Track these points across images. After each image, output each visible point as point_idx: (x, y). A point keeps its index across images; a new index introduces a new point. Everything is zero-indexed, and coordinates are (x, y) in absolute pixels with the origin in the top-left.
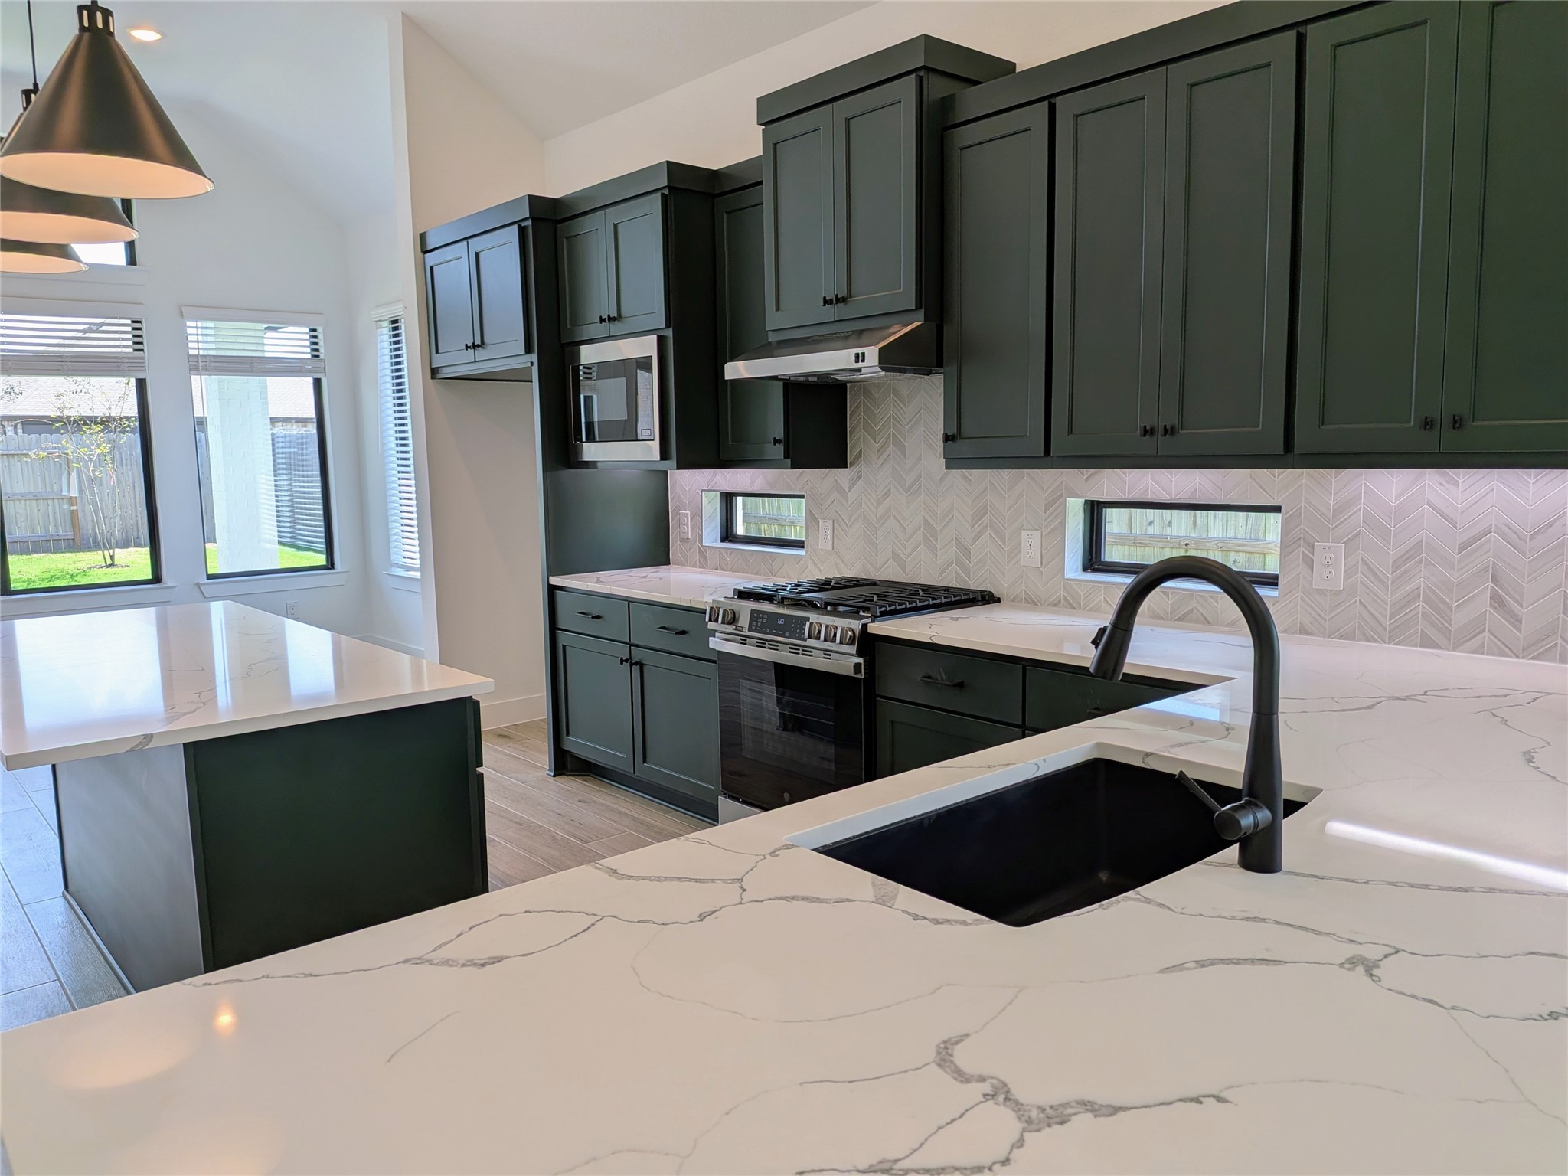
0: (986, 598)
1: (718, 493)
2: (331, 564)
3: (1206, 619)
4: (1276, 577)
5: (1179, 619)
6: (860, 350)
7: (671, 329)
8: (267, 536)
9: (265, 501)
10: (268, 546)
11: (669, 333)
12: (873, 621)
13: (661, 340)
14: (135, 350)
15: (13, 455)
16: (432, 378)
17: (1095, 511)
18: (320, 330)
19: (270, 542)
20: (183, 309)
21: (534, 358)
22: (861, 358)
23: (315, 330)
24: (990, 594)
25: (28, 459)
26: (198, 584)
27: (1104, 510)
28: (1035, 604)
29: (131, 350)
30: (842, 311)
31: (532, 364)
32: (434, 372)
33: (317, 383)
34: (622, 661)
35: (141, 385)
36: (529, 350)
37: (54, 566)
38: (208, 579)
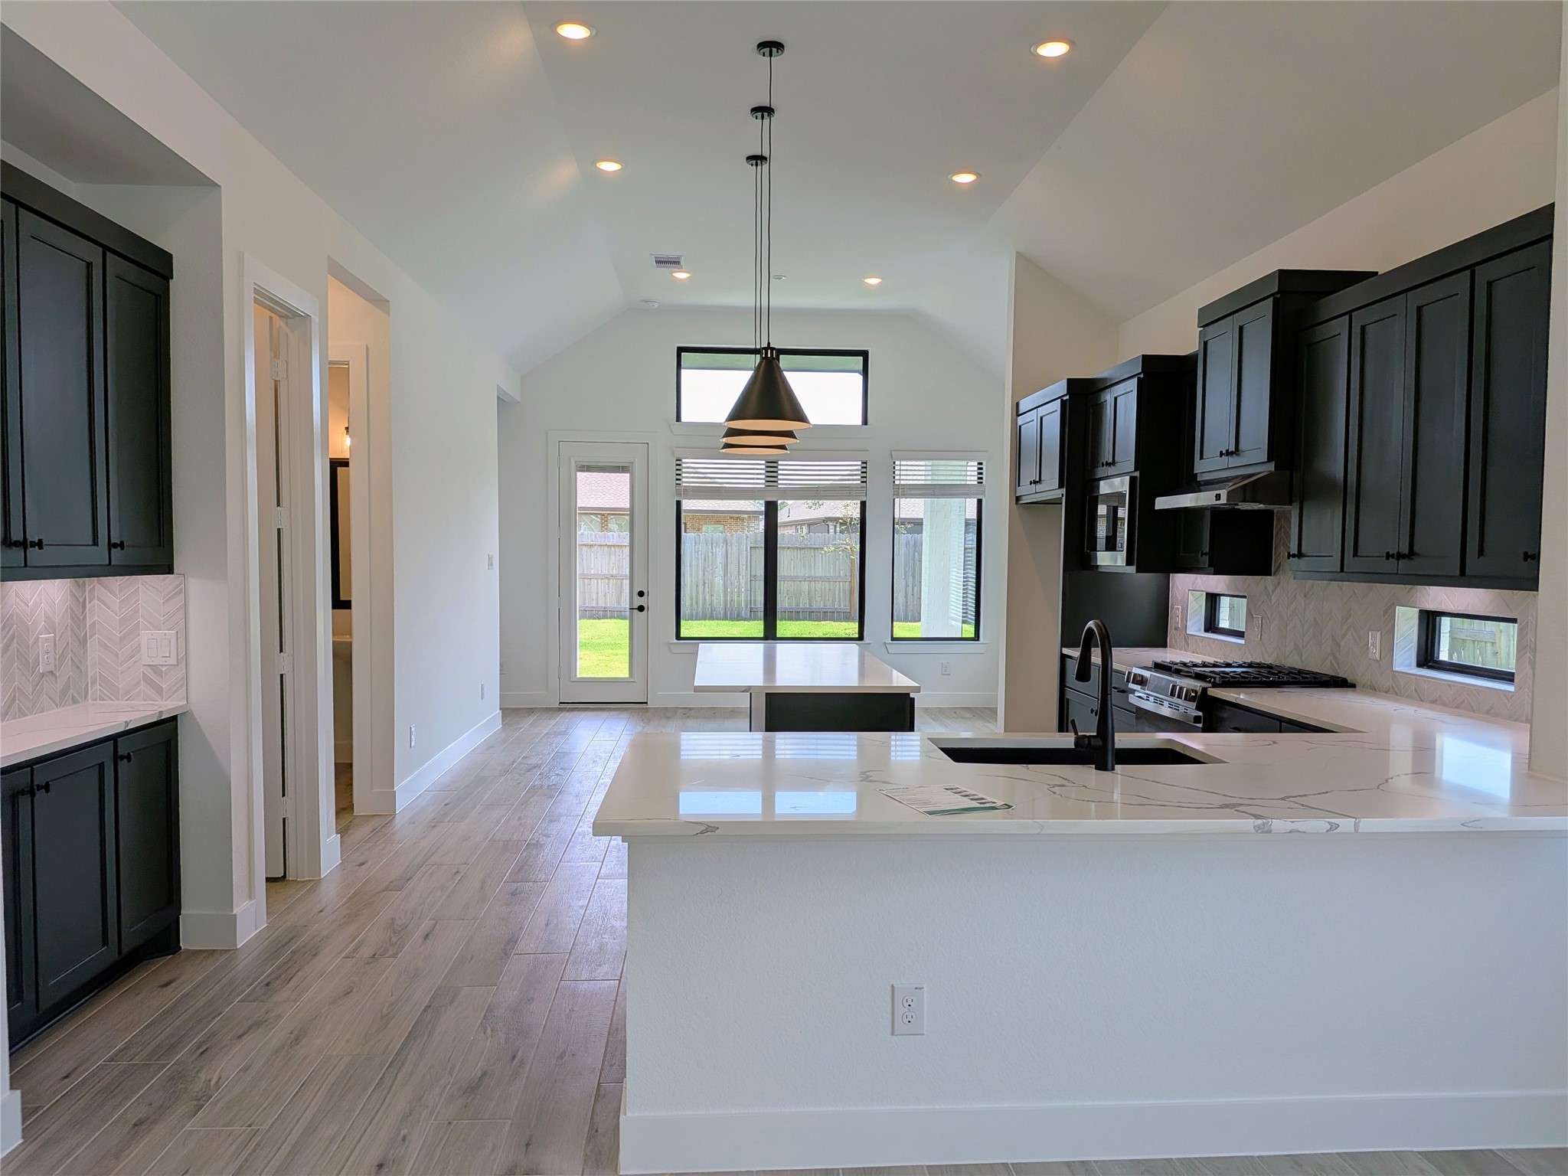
0: (1340, 683)
1: (1204, 594)
2: (977, 637)
3: (1472, 707)
4: (1512, 674)
5: (1457, 707)
6: (1218, 492)
7: (1138, 472)
8: (953, 615)
9: (955, 589)
10: (954, 623)
11: (1137, 474)
12: (1213, 687)
13: (1133, 480)
14: (862, 482)
15: (818, 548)
16: (1016, 503)
17: (1429, 620)
18: (984, 464)
19: (956, 620)
20: (893, 453)
21: (1064, 491)
22: (1218, 497)
23: (981, 464)
24: (1345, 680)
25: (823, 552)
26: (885, 643)
27: (1438, 618)
28: (1376, 690)
29: (859, 482)
30: (1234, 461)
31: (1063, 495)
32: (1018, 499)
33: (980, 502)
34: (1092, 711)
35: (863, 505)
36: (1061, 486)
37: (831, 631)
38: (892, 640)
